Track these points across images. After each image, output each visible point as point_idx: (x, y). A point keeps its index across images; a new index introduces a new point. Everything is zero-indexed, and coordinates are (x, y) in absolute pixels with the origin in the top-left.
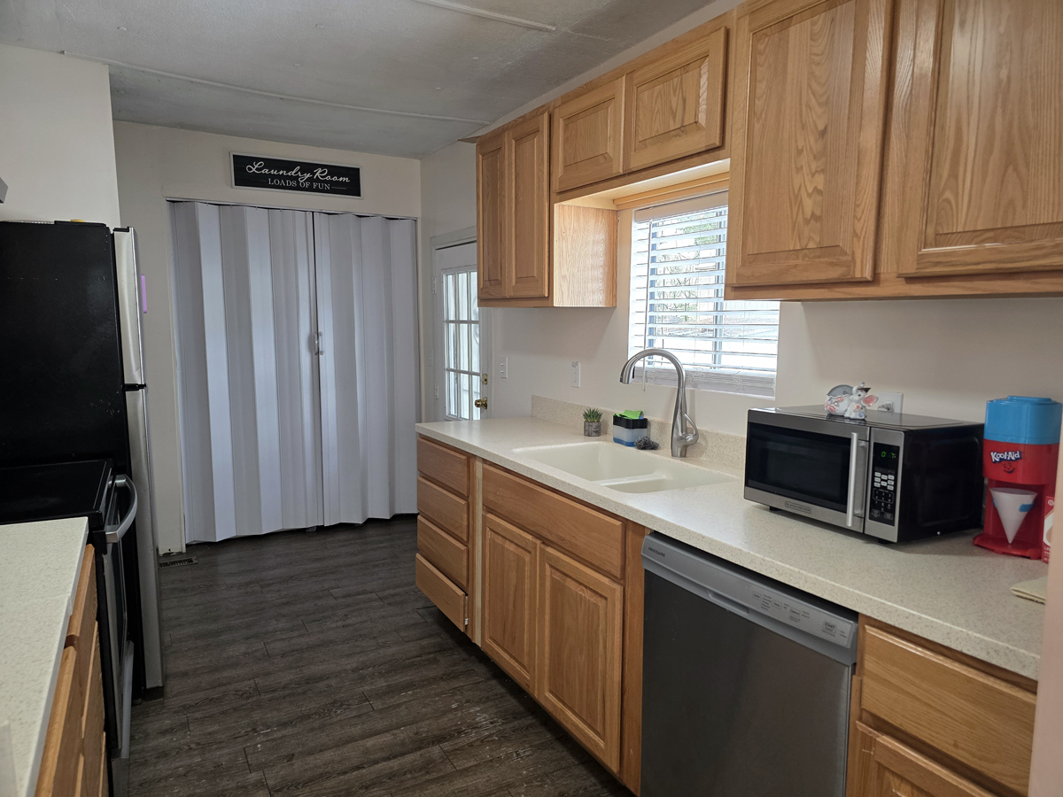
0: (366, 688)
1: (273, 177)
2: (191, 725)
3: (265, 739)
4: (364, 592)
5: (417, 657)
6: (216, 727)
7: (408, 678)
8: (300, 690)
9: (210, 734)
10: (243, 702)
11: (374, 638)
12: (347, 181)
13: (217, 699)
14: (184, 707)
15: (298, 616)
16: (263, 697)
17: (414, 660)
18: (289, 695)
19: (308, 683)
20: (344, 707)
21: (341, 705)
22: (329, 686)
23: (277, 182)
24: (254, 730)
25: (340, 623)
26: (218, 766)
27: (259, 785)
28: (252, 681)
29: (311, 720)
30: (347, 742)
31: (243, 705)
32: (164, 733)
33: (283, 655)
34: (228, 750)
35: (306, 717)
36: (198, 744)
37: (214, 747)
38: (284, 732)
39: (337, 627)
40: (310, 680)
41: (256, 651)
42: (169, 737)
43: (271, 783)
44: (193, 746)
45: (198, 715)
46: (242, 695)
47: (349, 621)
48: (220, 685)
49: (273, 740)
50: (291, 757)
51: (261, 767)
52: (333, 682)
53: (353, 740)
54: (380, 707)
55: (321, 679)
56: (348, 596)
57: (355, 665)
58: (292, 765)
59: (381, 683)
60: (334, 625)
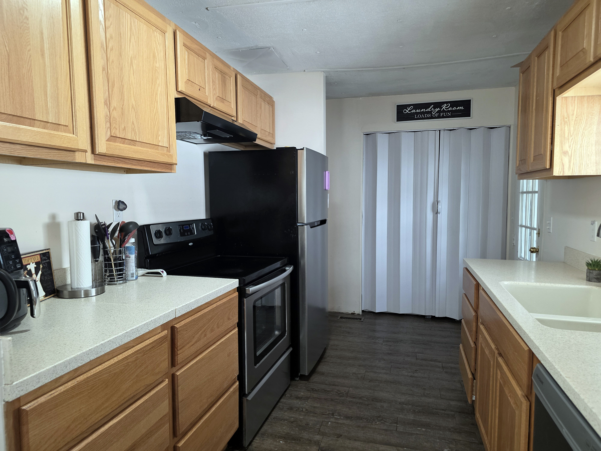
0: (401, 416)
1: (417, 113)
2: (310, 399)
3: (334, 421)
4: (435, 361)
5: (443, 410)
6: (318, 405)
7: (428, 420)
8: (366, 403)
9: (314, 407)
10: (337, 398)
11: (424, 389)
12: (462, 109)
13: (328, 391)
14: (313, 389)
15: (391, 362)
16: (348, 399)
17: (439, 411)
18: (360, 403)
19: (373, 400)
20: (382, 421)
21: (381, 420)
22: (382, 407)
23: (419, 116)
24: (333, 414)
25: (410, 374)
26: (307, 424)
27: (317, 443)
28: (347, 389)
29: (361, 421)
30: (371, 442)
31: (336, 399)
32: (297, 398)
33: (371, 381)
34: (316, 419)
35: (359, 418)
36: (306, 410)
37: (312, 414)
38: (345, 422)
39: (407, 376)
40: (375, 399)
41: (360, 374)
42: (298, 401)
43: (322, 445)
44: (304, 410)
45: (315, 396)
46: (339, 394)
47: (416, 375)
48: (333, 385)
49: (338, 423)
50: (339, 436)
51: (323, 434)
52: (385, 405)
53: (374, 442)
54: (401, 430)
55: (381, 401)
56: (425, 360)
57: (403, 400)
58: (338, 440)
59: (411, 417)
60: (406, 374)
